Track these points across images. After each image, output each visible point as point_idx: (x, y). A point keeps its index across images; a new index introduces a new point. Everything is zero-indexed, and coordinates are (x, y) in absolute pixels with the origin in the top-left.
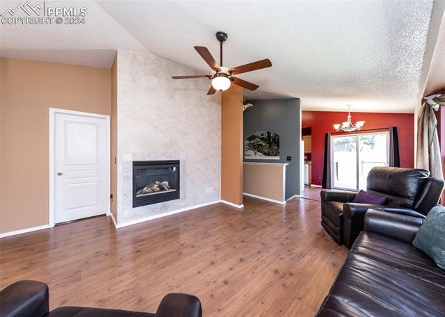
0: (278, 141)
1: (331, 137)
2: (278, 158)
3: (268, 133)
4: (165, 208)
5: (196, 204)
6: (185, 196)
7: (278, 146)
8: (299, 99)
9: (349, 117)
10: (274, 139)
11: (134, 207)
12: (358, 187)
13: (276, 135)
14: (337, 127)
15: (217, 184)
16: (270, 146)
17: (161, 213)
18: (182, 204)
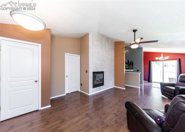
0: (133, 64)
1: (152, 62)
2: (133, 70)
3: (128, 61)
4: (100, 89)
5: (108, 88)
6: (105, 85)
7: (133, 66)
8: (142, 48)
9: (162, 55)
10: (131, 63)
11: (93, 88)
12: (163, 82)
13: (132, 62)
14: (157, 58)
15: (113, 80)
16: (129, 66)
17: (99, 90)
18: (104, 87)
